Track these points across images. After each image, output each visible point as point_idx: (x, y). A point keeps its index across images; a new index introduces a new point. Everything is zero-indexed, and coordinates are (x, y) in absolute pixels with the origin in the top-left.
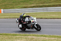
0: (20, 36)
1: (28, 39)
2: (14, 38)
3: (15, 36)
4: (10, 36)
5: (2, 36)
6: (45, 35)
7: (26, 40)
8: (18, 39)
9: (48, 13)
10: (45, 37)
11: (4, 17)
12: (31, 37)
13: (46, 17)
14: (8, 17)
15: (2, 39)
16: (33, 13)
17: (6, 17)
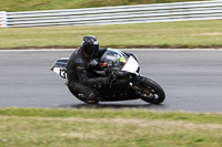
0: (82, 120)
1: (115, 128)
2: (58, 126)
3: (59, 119)
4: (41, 119)
5: (6, 117)
6: (182, 111)
7: (104, 133)
8: (74, 130)
9: (192, 26)
10: (180, 122)
11: (11, 42)
12: (125, 121)
13: (185, 42)
14: (28, 42)
15: (9, 129)
16: (130, 27)
17: (20, 42)
